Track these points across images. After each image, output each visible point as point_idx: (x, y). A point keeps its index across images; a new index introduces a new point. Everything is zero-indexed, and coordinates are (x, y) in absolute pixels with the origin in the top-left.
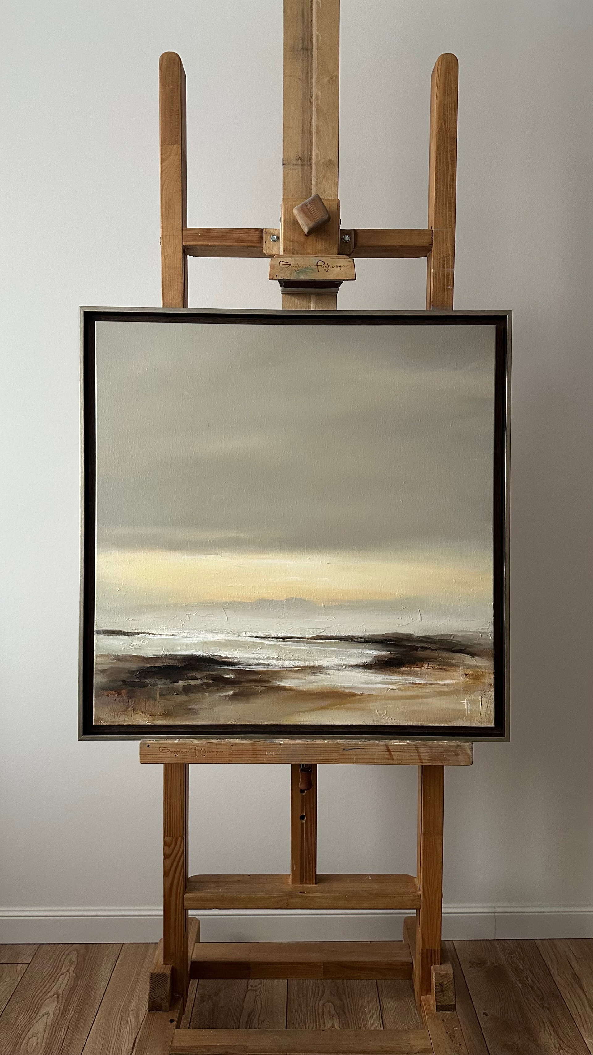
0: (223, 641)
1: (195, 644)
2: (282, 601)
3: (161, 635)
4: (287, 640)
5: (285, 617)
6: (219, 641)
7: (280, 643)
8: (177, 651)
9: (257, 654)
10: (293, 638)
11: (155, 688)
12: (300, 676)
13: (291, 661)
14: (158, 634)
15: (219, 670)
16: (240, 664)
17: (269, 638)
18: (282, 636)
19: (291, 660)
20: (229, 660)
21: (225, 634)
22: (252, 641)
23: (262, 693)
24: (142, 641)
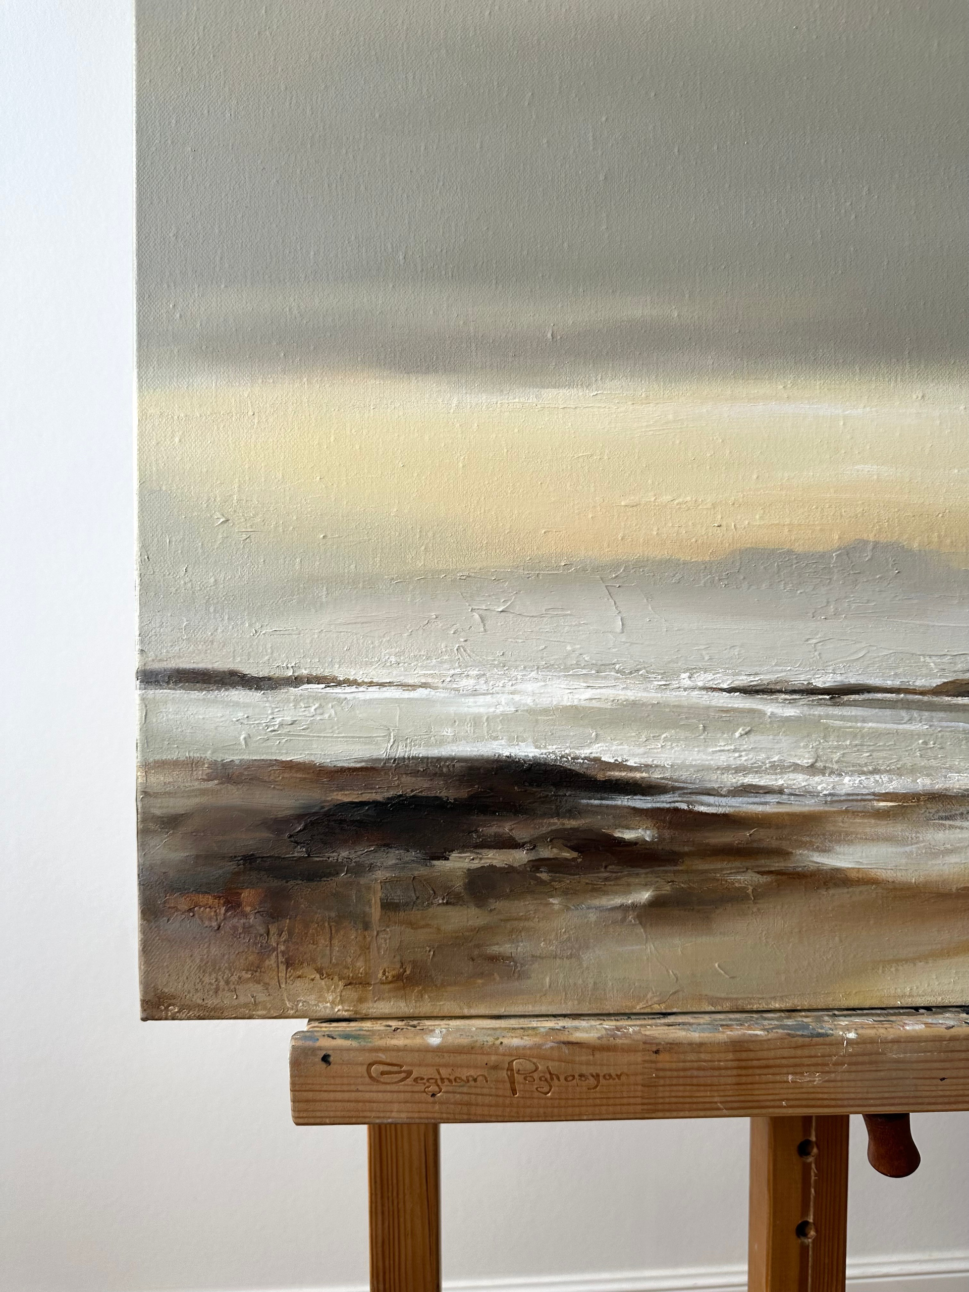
0: (608, 706)
1: (506, 718)
2: (822, 556)
3: (382, 685)
4: (846, 698)
5: (836, 614)
6: (595, 704)
7: (819, 711)
8: (442, 742)
9: (735, 751)
10: (869, 692)
11: (363, 881)
12: (897, 829)
13: (863, 778)
14: (371, 684)
15: (597, 813)
16: (674, 789)
17: (780, 691)
18: (827, 685)
19: (863, 773)
20: (631, 775)
21: (617, 679)
22: (714, 703)
23: (759, 894)
24: (312, 709)
